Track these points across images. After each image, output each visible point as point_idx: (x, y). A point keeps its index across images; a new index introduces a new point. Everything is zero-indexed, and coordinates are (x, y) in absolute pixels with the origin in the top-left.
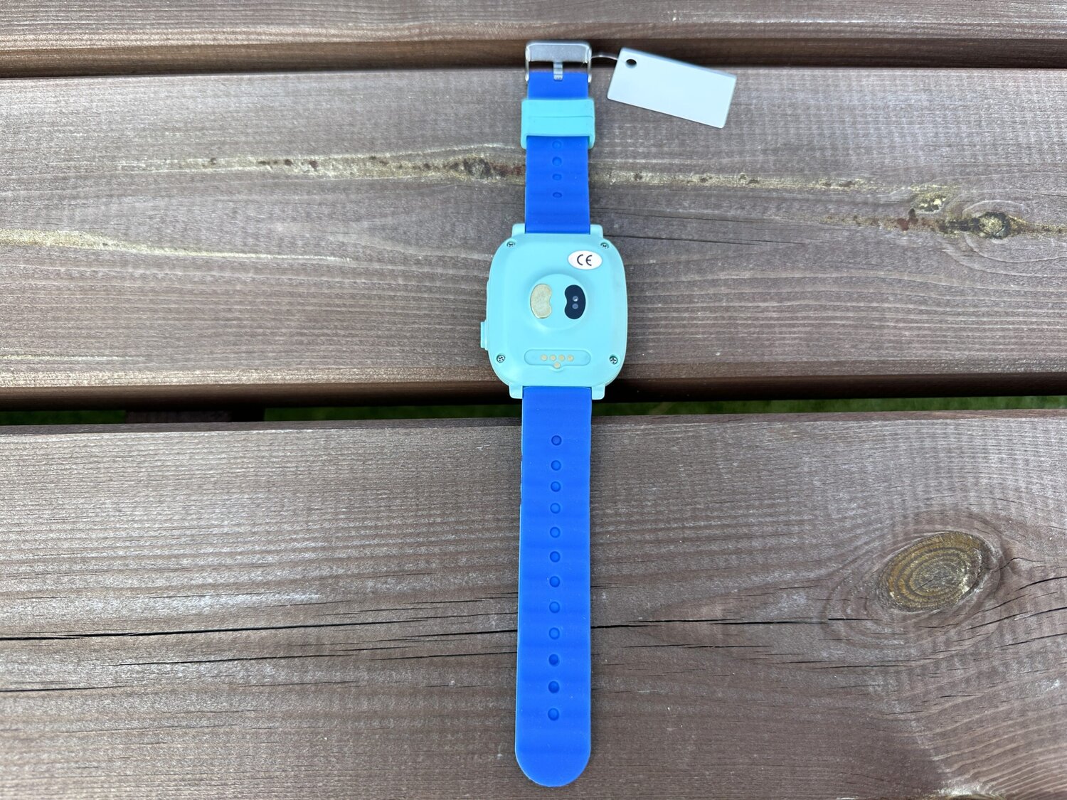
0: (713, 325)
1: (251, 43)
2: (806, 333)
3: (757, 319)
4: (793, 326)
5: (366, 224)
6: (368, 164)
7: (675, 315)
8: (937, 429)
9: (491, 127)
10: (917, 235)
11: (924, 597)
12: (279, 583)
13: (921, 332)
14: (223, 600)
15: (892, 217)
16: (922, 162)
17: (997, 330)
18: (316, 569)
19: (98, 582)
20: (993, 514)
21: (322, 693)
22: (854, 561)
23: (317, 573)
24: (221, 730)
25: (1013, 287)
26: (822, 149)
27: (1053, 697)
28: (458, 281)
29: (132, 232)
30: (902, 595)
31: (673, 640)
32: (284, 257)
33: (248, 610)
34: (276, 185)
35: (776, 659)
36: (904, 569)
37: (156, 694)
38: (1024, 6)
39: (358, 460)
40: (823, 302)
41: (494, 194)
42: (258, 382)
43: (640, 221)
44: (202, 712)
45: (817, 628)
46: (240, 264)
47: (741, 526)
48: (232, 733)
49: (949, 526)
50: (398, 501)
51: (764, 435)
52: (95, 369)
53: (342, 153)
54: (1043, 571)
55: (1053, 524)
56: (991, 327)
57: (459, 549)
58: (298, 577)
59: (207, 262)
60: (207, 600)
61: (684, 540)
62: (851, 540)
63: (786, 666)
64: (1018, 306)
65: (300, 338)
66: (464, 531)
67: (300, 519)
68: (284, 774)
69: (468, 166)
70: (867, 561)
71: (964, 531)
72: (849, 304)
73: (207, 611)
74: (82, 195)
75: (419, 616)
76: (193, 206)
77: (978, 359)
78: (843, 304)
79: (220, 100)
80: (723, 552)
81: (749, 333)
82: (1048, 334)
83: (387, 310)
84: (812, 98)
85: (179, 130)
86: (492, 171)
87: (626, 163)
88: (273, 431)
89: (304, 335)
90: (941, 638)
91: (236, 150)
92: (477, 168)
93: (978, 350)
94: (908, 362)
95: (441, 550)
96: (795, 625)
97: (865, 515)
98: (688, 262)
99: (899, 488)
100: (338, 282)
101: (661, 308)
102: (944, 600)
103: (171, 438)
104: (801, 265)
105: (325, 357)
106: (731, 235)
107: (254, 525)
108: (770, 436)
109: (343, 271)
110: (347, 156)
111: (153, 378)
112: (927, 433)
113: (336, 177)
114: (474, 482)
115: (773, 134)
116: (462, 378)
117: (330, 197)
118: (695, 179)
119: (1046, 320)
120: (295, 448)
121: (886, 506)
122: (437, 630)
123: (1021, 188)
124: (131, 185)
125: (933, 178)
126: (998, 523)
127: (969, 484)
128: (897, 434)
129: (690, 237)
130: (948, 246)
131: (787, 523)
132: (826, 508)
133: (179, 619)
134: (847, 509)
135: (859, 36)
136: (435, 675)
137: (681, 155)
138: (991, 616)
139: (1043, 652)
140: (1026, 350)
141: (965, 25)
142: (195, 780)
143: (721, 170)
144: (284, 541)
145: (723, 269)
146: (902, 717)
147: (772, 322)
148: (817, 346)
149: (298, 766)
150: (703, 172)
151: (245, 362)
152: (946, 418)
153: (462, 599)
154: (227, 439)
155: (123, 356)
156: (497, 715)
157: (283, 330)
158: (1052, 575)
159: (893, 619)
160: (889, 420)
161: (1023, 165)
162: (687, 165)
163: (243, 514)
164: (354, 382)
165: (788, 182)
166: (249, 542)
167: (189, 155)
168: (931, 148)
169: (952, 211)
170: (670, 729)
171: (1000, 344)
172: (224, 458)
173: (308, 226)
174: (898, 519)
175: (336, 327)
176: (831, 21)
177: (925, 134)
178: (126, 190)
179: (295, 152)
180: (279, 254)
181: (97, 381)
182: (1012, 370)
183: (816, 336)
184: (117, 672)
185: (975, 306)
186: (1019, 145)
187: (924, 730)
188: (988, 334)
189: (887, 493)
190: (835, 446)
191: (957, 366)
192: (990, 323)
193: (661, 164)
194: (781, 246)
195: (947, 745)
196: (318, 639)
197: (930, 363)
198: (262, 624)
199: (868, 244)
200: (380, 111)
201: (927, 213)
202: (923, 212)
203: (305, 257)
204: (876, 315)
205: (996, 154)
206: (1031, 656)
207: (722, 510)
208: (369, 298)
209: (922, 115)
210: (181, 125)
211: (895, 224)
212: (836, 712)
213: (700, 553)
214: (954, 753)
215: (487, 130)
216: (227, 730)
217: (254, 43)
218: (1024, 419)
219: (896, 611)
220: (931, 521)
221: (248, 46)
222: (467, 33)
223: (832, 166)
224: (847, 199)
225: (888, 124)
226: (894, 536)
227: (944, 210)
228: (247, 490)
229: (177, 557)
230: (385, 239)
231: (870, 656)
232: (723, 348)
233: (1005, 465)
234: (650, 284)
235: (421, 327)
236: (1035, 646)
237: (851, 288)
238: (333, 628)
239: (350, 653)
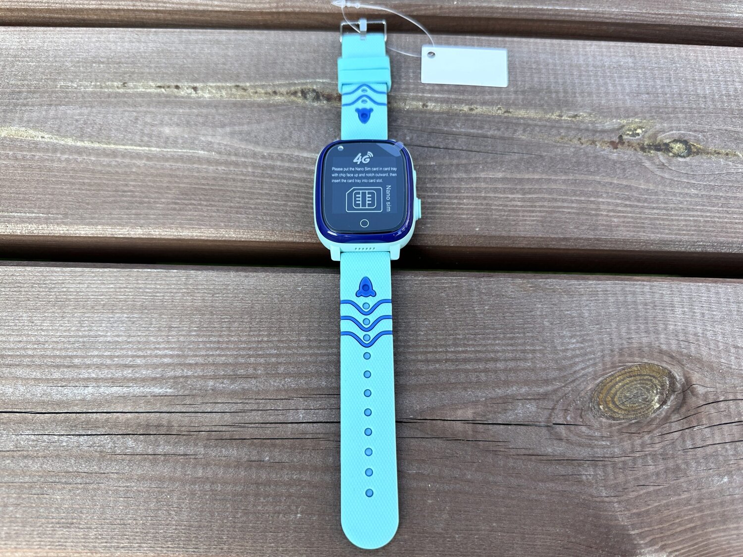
0: (475, 209)
1: (159, 9)
2: (541, 217)
3: (507, 206)
4: (533, 211)
5: (228, 129)
6: (234, 90)
7: (447, 201)
8: (636, 288)
9: (322, 68)
10: (624, 153)
11: (626, 410)
12: (143, 380)
13: (626, 220)
14: (102, 390)
15: (606, 140)
16: (628, 104)
17: (682, 220)
18: (172, 370)
19: (10, 373)
20: (678, 351)
21: (169, 462)
22: (573, 381)
23: (172, 373)
24: (91, 487)
25: (693, 191)
26: (557, 92)
27: (722, 490)
28: (292, 171)
29: (63, 130)
30: (609, 408)
31: (435, 434)
32: (169, 150)
33: (119, 398)
34: (167, 102)
35: (513, 452)
36: (610, 389)
37: (45, 457)
38: (701, 3)
39: (209, 293)
40: (555, 196)
41: (321, 113)
42: (142, 236)
43: (425, 136)
44: (78, 472)
45: (544, 431)
46: (137, 154)
47: (489, 352)
48: (98, 489)
49: (644, 359)
50: (236, 324)
51: (508, 287)
52: (26, 222)
53: (216, 82)
54: (715, 395)
55: (723, 360)
56: (677, 218)
57: (280, 361)
58: (158, 376)
59: (114, 152)
60: (90, 390)
61: (447, 360)
62: (571, 366)
63: (520, 457)
64: (697, 204)
65: (174, 206)
66: (284, 348)
67: (163, 333)
68: (134, 522)
69: (304, 93)
70: (583, 382)
71: (656, 363)
72: (573, 198)
73: (89, 398)
74: (30, 103)
75: (246, 409)
76: (108, 114)
77: (667, 241)
78: (569, 198)
79: (134, 44)
80: (475, 371)
81: (500, 216)
82: (719, 225)
83: (239, 189)
84: (550, 58)
85: (103, 63)
86: (321, 98)
87: (417, 96)
88: (149, 270)
89: (178, 204)
90: (638, 442)
91: (142, 78)
92: (310, 95)
93: (667, 234)
94: (616, 241)
95: (265, 360)
96: (527, 427)
97: (582, 348)
98: (458, 165)
99: (608, 330)
100: (204, 168)
101: (437, 196)
102: (640, 413)
103: (75, 272)
104: (539, 170)
105: (191, 220)
106: (490, 148)
107: (130, 336)
108: (513, 288)
109: (209, 162)
110: (219, 84)
111: (68, 230)
112: (629, 291)
113: (210, 98)
114: (294, 313)
115: (522, 81)
116: (290, 239)
117: (204, 111)
118: (466, 108)
119: (717, 215)
120: (164, 282)
121: (598, 342)
122: (258, 419)
123: (699, 124)
124: (66, 98)
125: (636, 114)
126: (681, 358)
127: (660, 329)
128: (607, 291)
129: (460, 148)
130: (646, 161)
131: (524, 351)
132: (553, 342)
133: (68, 403)
134: (569, 343)
135: (585, 19)
136: (255, 452)
137: (456, 92)
138: (675, 426)
139: (715, 455)
140: (703, 235)
141: (660, 14)
142: (67, 523)
143: (484, 103)
144: (150, 349)
145: (483, 170)
146: (607, 499)
147: (517, 208)
148: (549, 226)
149: (145, 517)
150: (472, 104)
151: (134, 221)
152: (644, 281)
153: (279, 397)
154: (115, 274)
155: (47, 214)
156: (299, 485)
157: (163, 200)
158: (722, 398)
159: (602, 426)
160: (601, 280)
161: (700, 108)
162: (460, 99)
163: (122, 329)
164: (211, 239)
165: (532, 114)
166: (125, 349)
167: (108, 80)
168: (635, 95)
169: (649, 138)
170: (430, 501)
171: (684, 230)
172: (112, 288)
173: (187, 130)
174: (606, 352)
175: (200, 200)
176: (565, 8)
177: (630, 85)
178: (61, 101)
179: (183, 81)
180: (165, 148)
181: (27, 231)
182: (692, 250)
183: (549, 219)
184: (17, 440)
185: (666, 203)
186: (698, 95)
187: (624, 510)
188: (675, 223)
189: (599, 333)
190: (560, 297)
191: (652, 245)
192: (676, 215)
193: (442, 98)
194: (526, 157)
195: (641, 523)
196: (169, 422)
197: (632, 242)
198: (129, 409)
199: (588, 157)
200: (245, 56)
201: (632, 138)
202: (628, 137)
203: (184, 151)
204: (593, 206)
205: (681, 101)
206: (706, 458)
207: (476, 340)
208: (226, 180)
209: (629, 73)
210: (105, 60)
211: (608, 144)
212: (558, 493)
213: (458, 370)
214: (646, 529)
215: (319, 70)
216: (95, 486)
217: (161, 9)
218: (701, 284)
219: (604, 420)
220: (631, 355)
221: (157, 12)
222: (310, 7)
223: (563, 104)
224: (573, 127)
225: (604, 77)
226: (604, 364)
227: (643, 136)
228: (127, 311)
229: (71, 357)
230: (241, 140)
231: (584, 452)
232: (481, 225)
233: (687, 317)
234: (430, 179)
235: (263, 202)
236: (709, 450)
237: (575, 187)
238: (181, 414)
239: (192, 433)
